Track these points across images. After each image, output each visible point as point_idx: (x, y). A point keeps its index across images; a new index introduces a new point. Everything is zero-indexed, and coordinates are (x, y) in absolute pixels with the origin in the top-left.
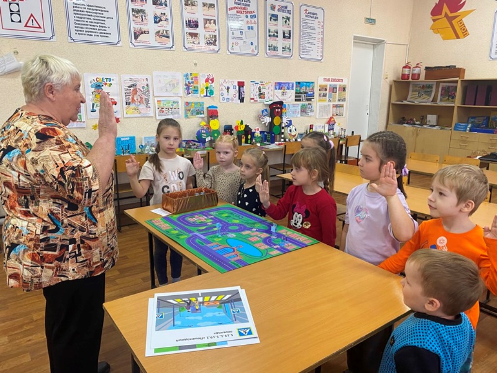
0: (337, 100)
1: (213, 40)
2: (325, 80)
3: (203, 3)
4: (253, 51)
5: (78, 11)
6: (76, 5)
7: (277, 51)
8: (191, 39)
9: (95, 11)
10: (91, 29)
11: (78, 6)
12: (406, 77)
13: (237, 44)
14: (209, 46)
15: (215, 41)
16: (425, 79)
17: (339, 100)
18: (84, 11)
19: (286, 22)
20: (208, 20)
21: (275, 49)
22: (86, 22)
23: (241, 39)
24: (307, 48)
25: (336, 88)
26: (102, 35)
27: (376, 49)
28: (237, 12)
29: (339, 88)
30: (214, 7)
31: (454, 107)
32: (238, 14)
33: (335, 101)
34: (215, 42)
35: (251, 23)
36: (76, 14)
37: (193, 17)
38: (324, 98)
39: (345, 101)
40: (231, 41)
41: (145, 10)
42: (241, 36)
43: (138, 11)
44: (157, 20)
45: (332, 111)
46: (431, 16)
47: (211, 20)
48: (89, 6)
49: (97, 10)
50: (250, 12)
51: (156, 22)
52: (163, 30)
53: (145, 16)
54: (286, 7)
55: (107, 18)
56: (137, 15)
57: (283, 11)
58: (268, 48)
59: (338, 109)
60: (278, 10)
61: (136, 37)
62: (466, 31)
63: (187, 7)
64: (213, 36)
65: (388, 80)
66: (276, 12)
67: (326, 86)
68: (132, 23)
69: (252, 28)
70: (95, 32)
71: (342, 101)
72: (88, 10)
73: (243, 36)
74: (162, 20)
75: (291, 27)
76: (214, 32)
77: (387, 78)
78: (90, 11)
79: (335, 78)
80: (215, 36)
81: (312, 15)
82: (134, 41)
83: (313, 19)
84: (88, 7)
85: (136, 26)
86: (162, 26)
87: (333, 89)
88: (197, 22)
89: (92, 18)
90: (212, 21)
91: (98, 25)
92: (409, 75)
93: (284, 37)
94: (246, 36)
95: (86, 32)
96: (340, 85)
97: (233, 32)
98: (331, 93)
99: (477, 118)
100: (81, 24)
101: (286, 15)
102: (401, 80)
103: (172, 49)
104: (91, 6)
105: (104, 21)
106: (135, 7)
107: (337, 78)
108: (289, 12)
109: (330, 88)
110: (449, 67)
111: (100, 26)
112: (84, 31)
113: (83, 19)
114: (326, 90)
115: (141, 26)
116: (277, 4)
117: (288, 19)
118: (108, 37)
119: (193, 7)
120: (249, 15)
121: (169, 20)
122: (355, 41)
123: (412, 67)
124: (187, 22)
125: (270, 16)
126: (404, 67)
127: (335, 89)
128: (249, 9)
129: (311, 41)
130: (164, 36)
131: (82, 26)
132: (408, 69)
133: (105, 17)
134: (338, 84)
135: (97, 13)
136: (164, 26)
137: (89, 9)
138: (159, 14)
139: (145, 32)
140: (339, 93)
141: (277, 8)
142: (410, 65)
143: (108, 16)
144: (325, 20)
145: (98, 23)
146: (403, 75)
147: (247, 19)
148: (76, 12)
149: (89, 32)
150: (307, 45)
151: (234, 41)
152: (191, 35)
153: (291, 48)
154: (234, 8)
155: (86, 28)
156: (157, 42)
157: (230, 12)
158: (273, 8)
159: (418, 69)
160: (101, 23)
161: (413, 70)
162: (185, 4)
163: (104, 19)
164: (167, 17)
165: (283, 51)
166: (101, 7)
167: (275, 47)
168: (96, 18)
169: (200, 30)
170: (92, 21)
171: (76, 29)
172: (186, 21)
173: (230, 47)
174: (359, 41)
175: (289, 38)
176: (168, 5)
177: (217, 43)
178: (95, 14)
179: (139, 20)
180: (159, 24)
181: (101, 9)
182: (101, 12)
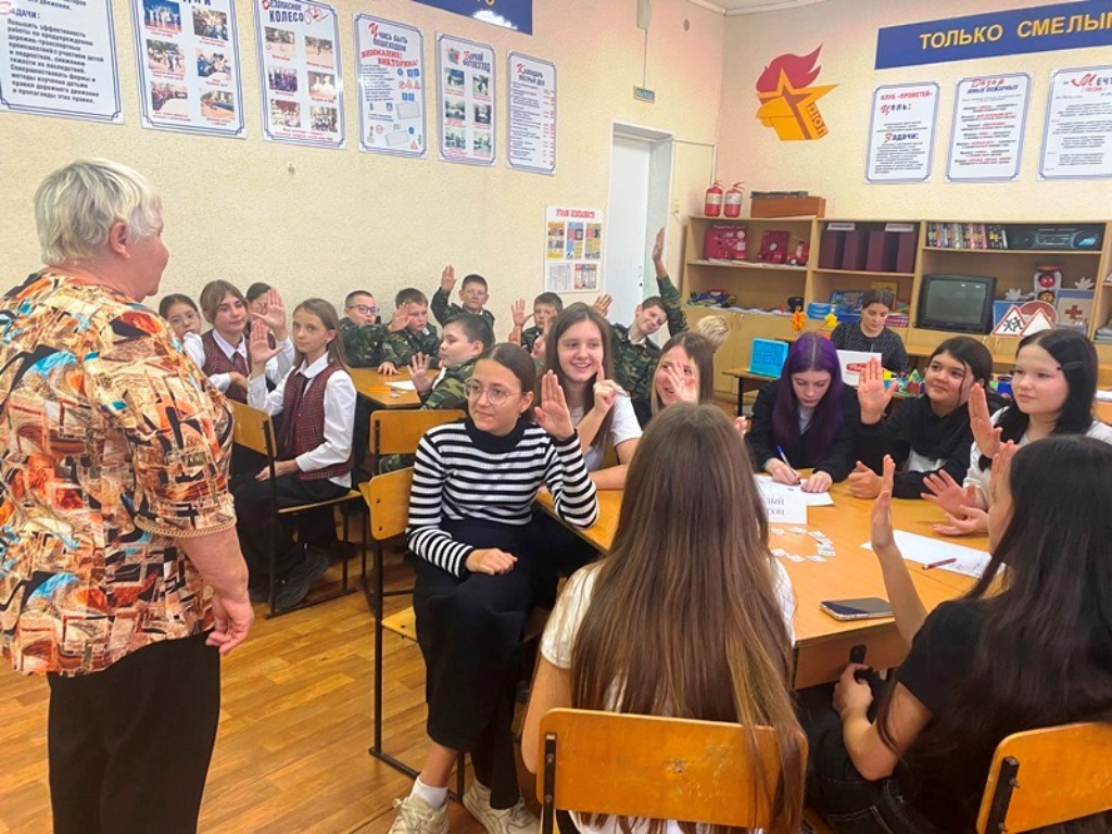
0: (583, 254)
1: (330, 118)
2: (560, 212)
3: (307, 38)
4: (414, 146)
5: (21, 39)
6: (14, 26)
7: (464, 148)
8: (281, 115)
9: (60, 41)
10: (52, 81)
11: (19, 27)
12: (714, 211)
13: (380, 130)
14: (320, 132)
15: (334, 121)
16: (752, 216)
17: (587, 256)
18: (34, 41)
19: (480, 87)
20: (318, 74)
21: (460, 144)
22: (39, 64)
23: (389, 119)
24: (524, 146)
25: (582, 230)
26: (77, 95)
27: (655, 152)
28: (379, 60)
29: (587, 231)
30: (331, 47)
31: (805, 273)
32: (382, 66)
33: (580, 257)
34: (333, 125)
35: (409, 86)
36: (15, 46)
37: (285, 67)
38: (558, 250)
39: (598, 257)
40: (368, 123)
41: (177, 45)
42: (387, 113)
43: (162, 47)
44: (205, 68)
45: (576, 278)
46: (757, 92)
47: (325, 75)
48: (45, 28)
49: (65, 39)
50: (406, 64)
51: (202, 74)
52: (219, 93)
53: (177, 59)
54: (481, 57)
55: (90, 58)
56: (158, 56)
57: (474, 65)
58: (445, 141)
59: (586, 273)
60: (465, 63)
61: (157, 105)
62: (823, 125)
63: (270, 43)
64: (328, 109)
65: (678, 216)
66: (460, 67)
67: (562, 225)
68: (148, 72)
69: (411, 97)
70: (61, 90)
71: (594, 257)
72: (44, 39)
73: (393, 114)
74: (215, 71)
75: (492, 99)
76: (332, 102)
77: (677, 212)
78: (50, 40)
79: (578, 209)
80: (334, 111)
81: (532, 77)
82: (151, 112)
83: (535, 85)
84: (43, 31)
85: (158, 81)
86: (216, 83)
87: (576, 232)
88: (295, 78)
89: (53, 56)
90: (327, 79)
91: (68, 73)
92: (718, 206)
93: (478, 119)
94: (398, 114)
95: (39, 87)
96: (589, 225)
97: (371, 105)
98: (571, 239)
99: (846, 295)
100: (27, 70)
101: (480, 73)
102: (704, 216)
103: (239, 135)
104: (51, 29)
105: (83, 64)
106: (154, 38)
107: (583, 210)
108: (486, 67)
109: (569, 230)
110: (797, 193)
111: (71, 77)
112: (33, 85)
113: (30, 59)
114: (562, 233)
115: (170, 81)
116: (461, 48)
117: (485, 81)
118: (91, 101)
119: (285, 46)
120: (405, 69)
121: (233, 71)
122: (617, 133)
123: (724, 193)
124: (273, 77)
125: (448, 75)
126: (710, 191)
127: (579, 233)
128: (405, 56)
129: (530, 130)
130: (220, 105)
131: (32, 75)
132: (718, 195)
133: (84, 57)
134: (585, 221)
135: (64, 46)
136: (220, 83)
137: (47, 36)
138: (208, 56)
139: (177, 93)
140: (587, 240)
141: (462, 57)
142: (720, 187)
143: (92, 55)
144: (558, 89)
145: (67, 69)
146: (709, 207)
147: (401, 79)
148: (14, 41)
149: (46, 88)
150: (524, 139)
151: (374, 123)
152: (282, 105)
153: (491, 143)
154: (373, 53)
155: (39, 79)
156: (205, 118)
157: (365, 61)
158: (454, 57)
159: (737, 195)
160: (76, 70)
161: (726, 198)
162: (267, 38)
163: (81, 60)
164: (227, 64)
165: (475, 148)
166: (75, 34)
167: (458, 140)
168: (63, 57)
169: (300, 96)
170: (54, 63)
171: (16, 79)
172: (270, 76)
173: (367, 134)
174: (625, 135)
175: (488, 121)
176: (230, 36)
177: (338, 125)
178: (61, 49)
179: (164, 66)
180: (210, 79)
181: (78, 38)
182: (75, 45)
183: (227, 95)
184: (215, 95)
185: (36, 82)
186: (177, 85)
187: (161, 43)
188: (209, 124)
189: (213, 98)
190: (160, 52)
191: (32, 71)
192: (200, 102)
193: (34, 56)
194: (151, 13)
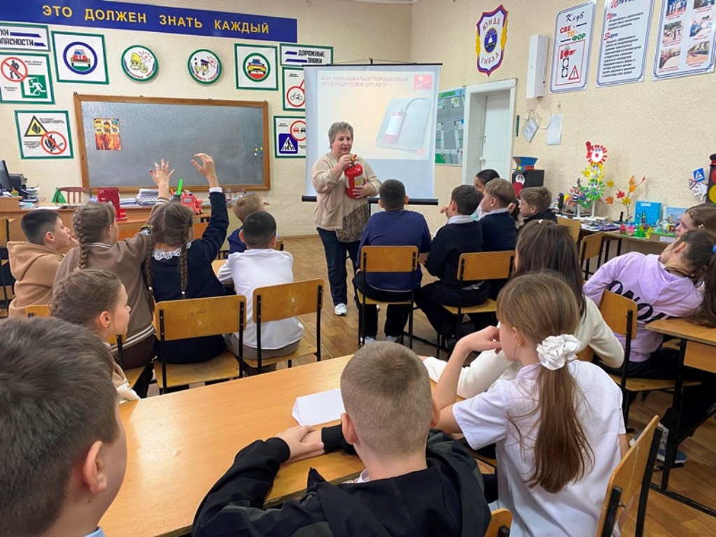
5: (610, 49)
9: (625, 44)
10: (617, 67)
11: (610, 44)
18: (614, 48)
22: (614, 60)
26: (625, 71)
36: (607, 54)
41: (680, 22)
43: (672, 26)
44: (695, 30)
48: (619, 40)
49: (626, 42)
51: (692, 34)
52: (700, 44)
53: (679, 31)
55: (635, 48)
56: (668, 33)
61: (661, 65)
68: (661, 44)
70: (619, 70)
72: (618, 46)
74: (702, 29)
78: (621, 45)
82: (658, 69)
84: (619, 42)
85: (665, 49)
86: (700, 37)
89: (619, 53)
91: (624, 60)
95: (612, 71)
100: (609, 64)
103: (709, 70)
104: (622, 39)
105: (631, 53)
106: (668, 22)
112: (610, 72)
113: (612, 58)
115: (671, 47)
118: (631, 72)
130: (700, 53)
131: (610, 66)
133: (632, 49)
135: (626, 46)
136: (703, 36)
138: (699, 20)
139: (674, 53)
145: (624, 58)
148: (607, 52)
149: (614, 71)
155: (612, 68)
156: (688, 65)
160: (628, 57)
163: (631, 51)
164: (711, 21)
168: (624, 52)
170: (620, 57)
171: (604, 71)
178: (624, 48)
179: (671, 38)
180: (696, 36)
181: (631, 39)
182: (629, 43)
183: (706, 43)
184: (697, 47)
185: (611, 70)
186: (675, 48)
187: (672, 24)
188: (690, 68)
189: (696, 49)
190: (671, 30)
191: (611, 64)
192: (687, 54)
193: (612, 56)
194: (671, 7)
